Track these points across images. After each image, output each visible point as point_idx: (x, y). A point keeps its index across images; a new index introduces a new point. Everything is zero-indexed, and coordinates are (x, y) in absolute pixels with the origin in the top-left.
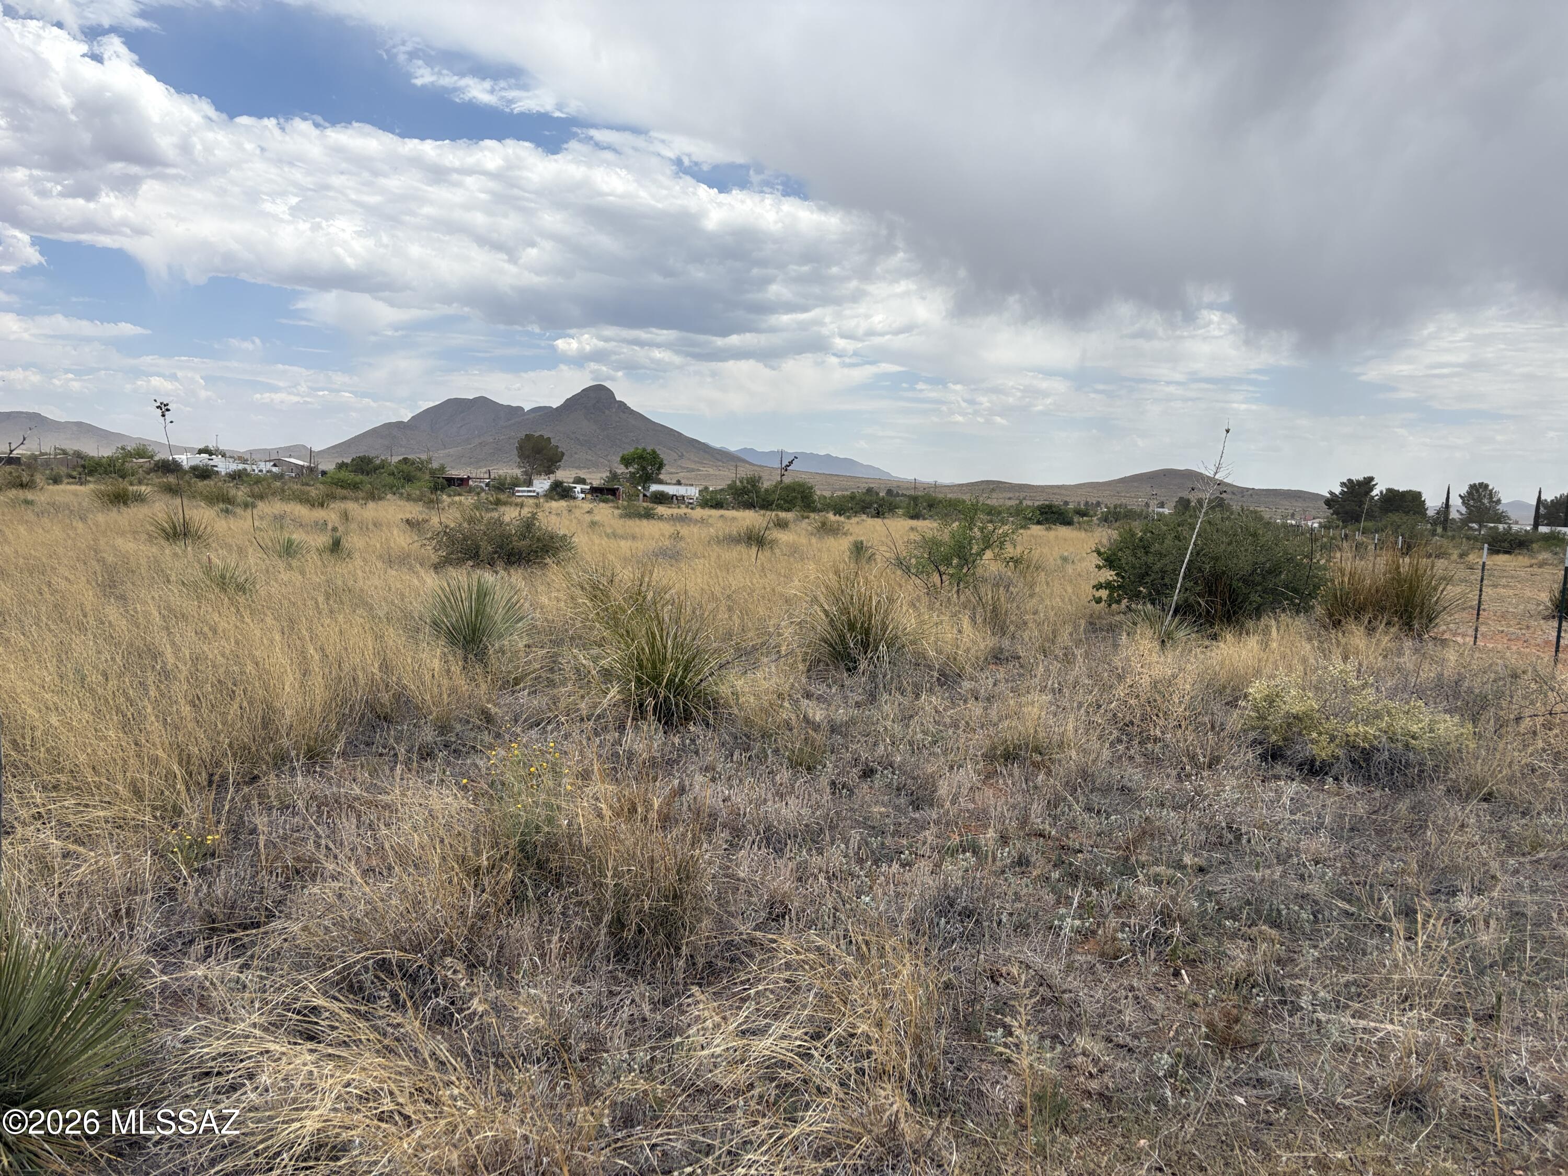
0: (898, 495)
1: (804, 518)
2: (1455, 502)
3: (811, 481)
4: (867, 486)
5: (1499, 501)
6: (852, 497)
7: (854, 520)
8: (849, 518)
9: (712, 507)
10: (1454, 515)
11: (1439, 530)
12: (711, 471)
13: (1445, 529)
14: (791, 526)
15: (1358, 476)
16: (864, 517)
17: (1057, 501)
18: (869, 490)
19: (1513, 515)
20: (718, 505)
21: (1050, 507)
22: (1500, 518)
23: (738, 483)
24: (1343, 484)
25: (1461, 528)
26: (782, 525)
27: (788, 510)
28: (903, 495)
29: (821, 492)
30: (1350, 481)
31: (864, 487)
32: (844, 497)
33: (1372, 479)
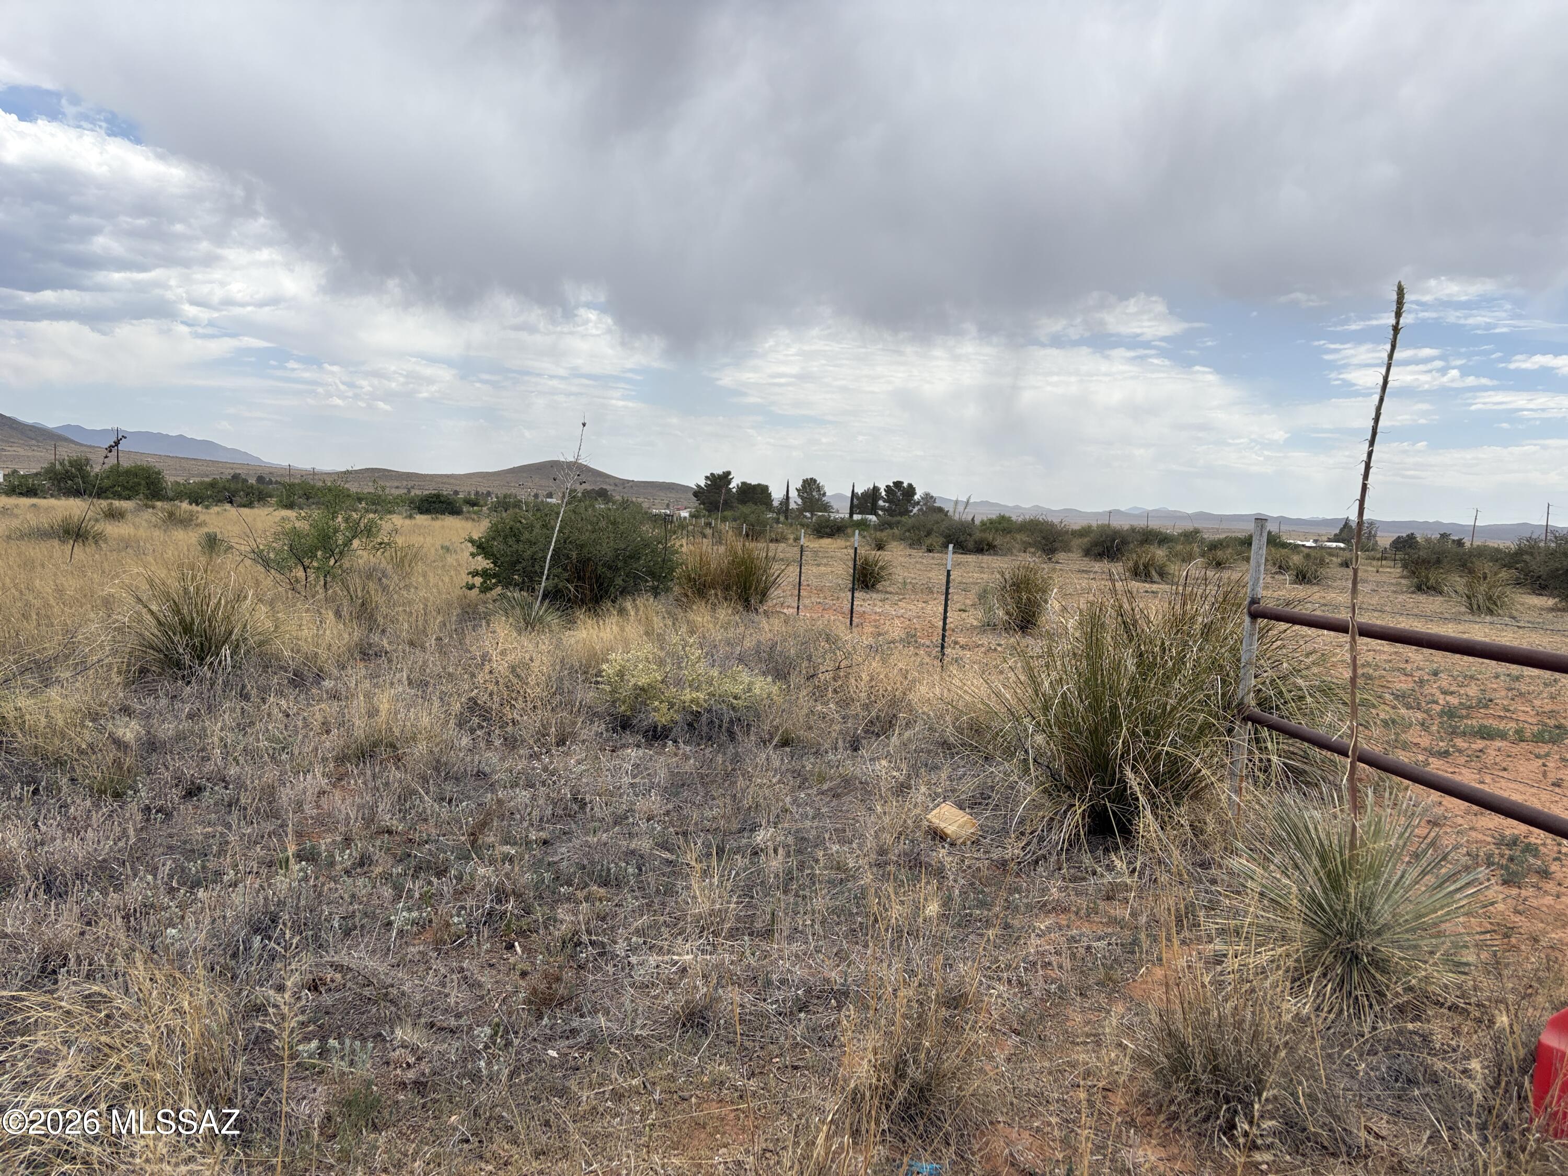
0: (271, 482)
1: (147, 506)
2: (793, 494)
3: (159, 466)
4: (232, 472)
5: (824, 494)
6: (213, 485)
7: (215, 509)
8: (207, 507)
9: (22, 494)
10: (792, 505)
11: (782, 519)
12: (21, 451)
13: (786, 518)
14: (129, 516)
15: (719, 471)
16: (228, 506)
17: (446, 491)
18: (236, 477)
19: (835, 505)
20: (31, 492)
21: (438, 496)
22: (826, 508)
23: (58, 467)
24: (707, 478)
25: (798, 517)
26: (113, 515)
27: (129, 498)
28: (277, 483)
29: (170, 478)
30: (712, 474)
31: (228, 473)
32: (202, 483)
33: (729, 473)
